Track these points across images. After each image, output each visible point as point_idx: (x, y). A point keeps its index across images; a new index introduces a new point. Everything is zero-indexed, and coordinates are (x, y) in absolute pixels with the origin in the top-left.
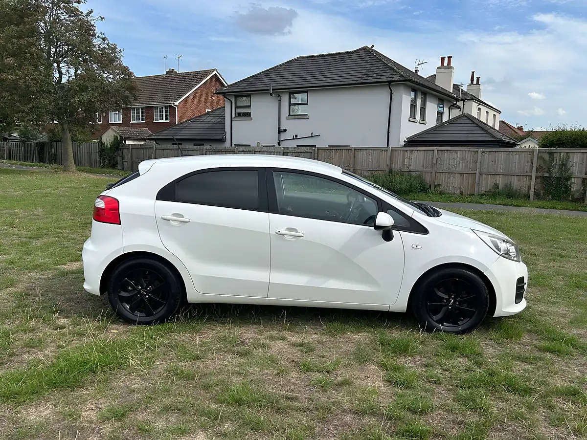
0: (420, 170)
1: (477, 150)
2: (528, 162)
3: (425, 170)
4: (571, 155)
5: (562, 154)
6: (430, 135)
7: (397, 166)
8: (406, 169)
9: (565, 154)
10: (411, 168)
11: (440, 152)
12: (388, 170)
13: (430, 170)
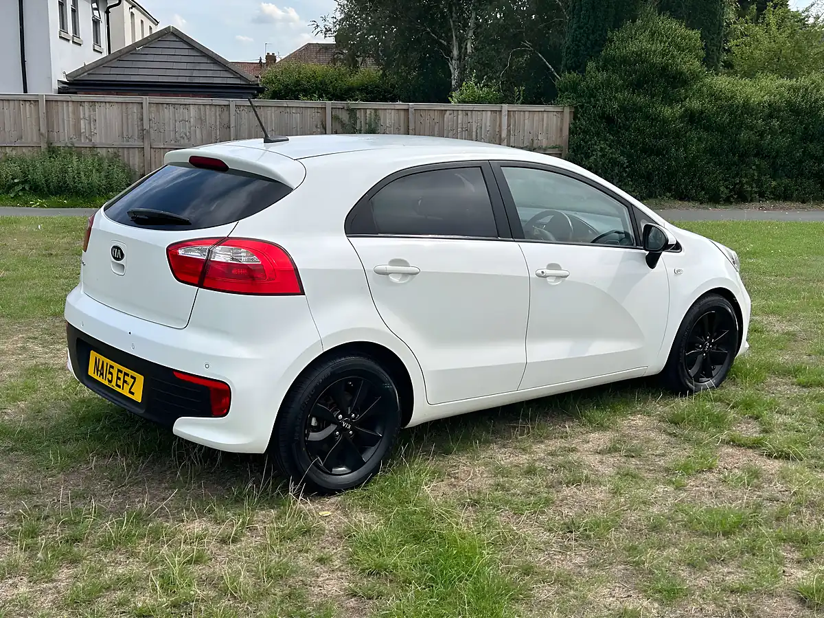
0: (116, 144)
1: (226, 103)
2: (316, 127)
3: (126, 144)
4: (381, 113)
5: (368, 112)
6: (114, 71)
7: (64, 136)
8: (84, 142)
9: (373, 112)
10: (97, 140)
11: (154, 108)
12: (44, 146)
13: (138, 143)
